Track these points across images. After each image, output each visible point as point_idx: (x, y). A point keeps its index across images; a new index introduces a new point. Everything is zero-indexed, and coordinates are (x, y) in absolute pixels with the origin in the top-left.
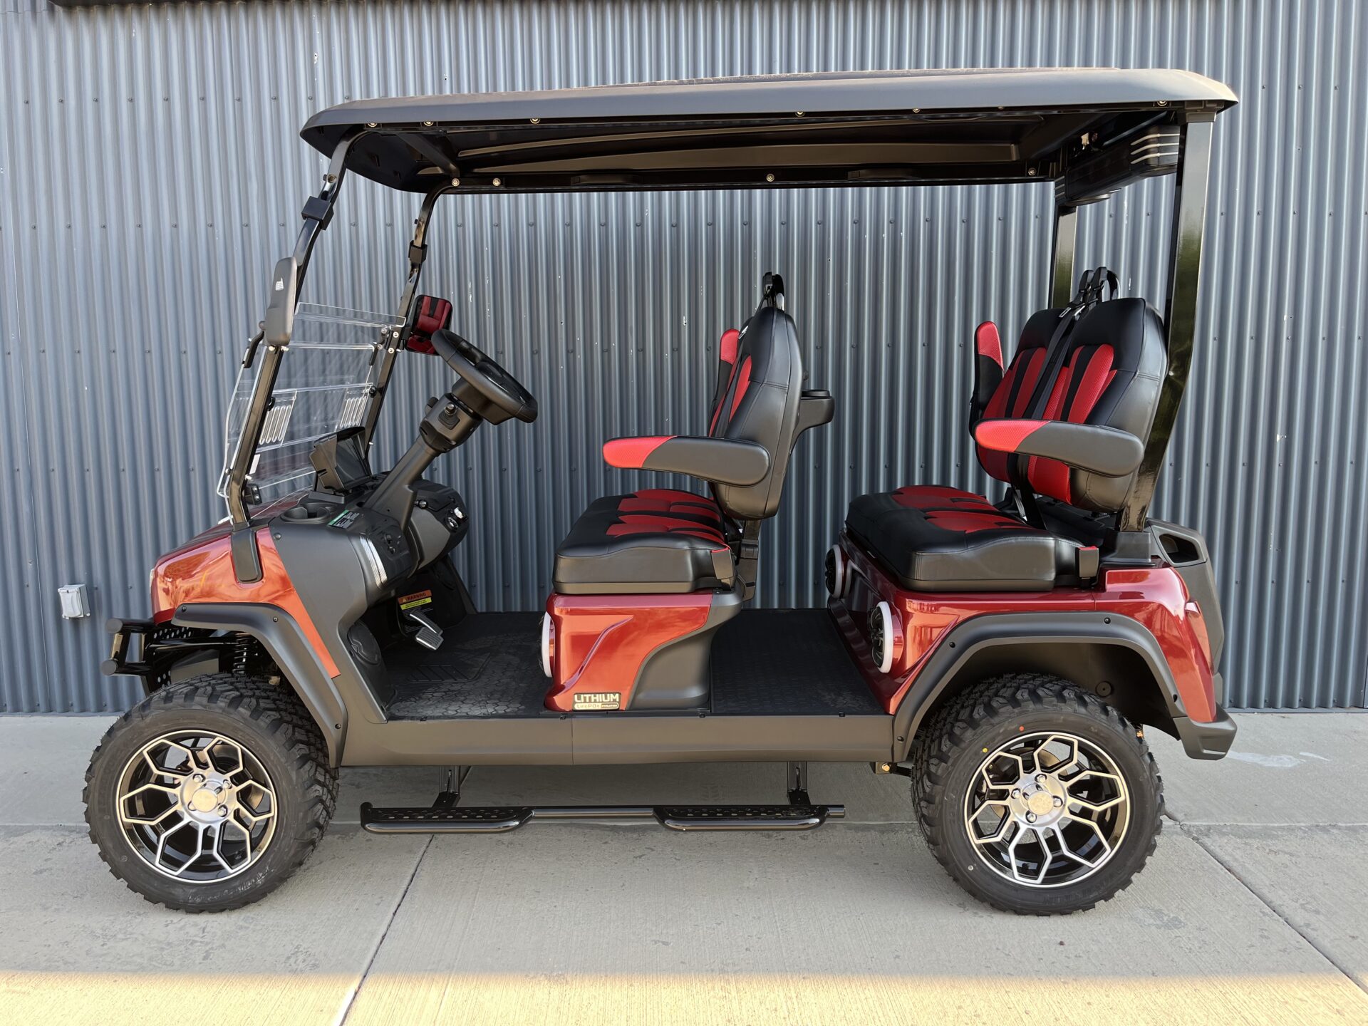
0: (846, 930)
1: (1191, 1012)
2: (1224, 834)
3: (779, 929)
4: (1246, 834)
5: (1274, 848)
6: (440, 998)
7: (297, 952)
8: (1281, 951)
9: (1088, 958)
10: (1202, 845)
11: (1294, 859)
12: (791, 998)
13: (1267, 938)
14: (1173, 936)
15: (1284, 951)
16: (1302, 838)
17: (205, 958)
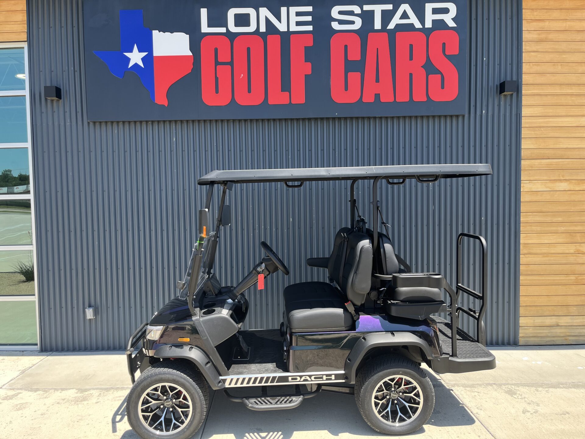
16: (484, 388)
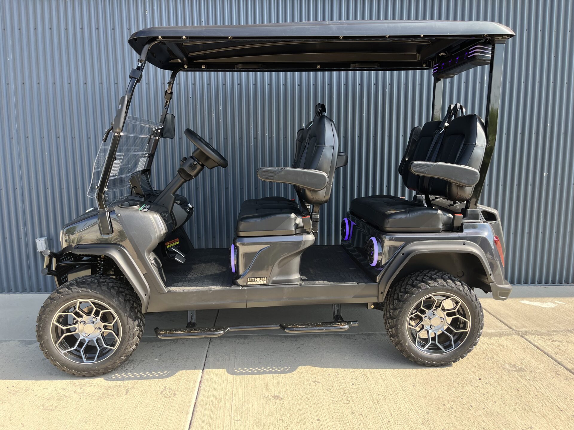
0: (391, 376)
1: (536, 404)
2: (533, 334)
3: (364, 376)
4: (541, 334)
5: (553, 339)
6: (231, 406)
7: (165, 389)
8: (565, 379)
9: (491, 384)
10: (525, 338)
11: (562, 343)
12: (375, 403)
13: (559, 375)
14: (522, 375)
15: (566, 379)
17: (127, 393)
